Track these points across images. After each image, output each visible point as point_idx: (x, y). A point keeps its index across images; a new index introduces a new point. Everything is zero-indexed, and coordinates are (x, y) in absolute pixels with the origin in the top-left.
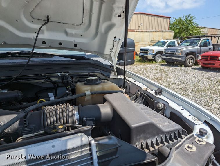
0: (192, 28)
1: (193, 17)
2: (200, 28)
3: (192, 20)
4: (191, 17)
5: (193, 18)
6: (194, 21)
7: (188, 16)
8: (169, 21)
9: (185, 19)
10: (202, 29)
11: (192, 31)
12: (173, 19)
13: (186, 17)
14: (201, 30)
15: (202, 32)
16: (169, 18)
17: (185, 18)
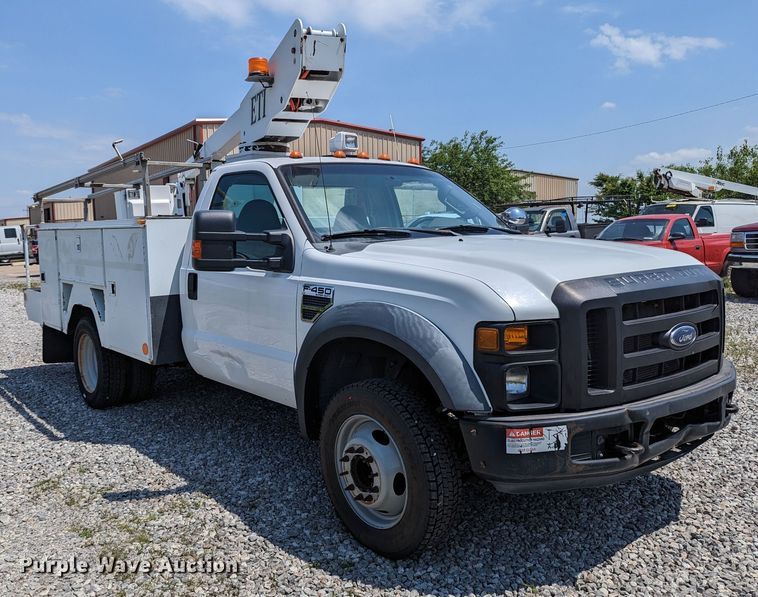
0: (495, 177)
1: (495, 139)
2: (520, 175)
3: (494, 149)
4: (489, 141)
5: (496, 143)
6: (499, 152)
7: (481, 138)
8: (421, 152)
9: (472, 147)
10: (525, 178)
11: (497, 184)
12: (432, 144)
13: (473, 138)
14: (522, 182)
15: (527, 189)
16: (420, 141)
17: (469, 142)
